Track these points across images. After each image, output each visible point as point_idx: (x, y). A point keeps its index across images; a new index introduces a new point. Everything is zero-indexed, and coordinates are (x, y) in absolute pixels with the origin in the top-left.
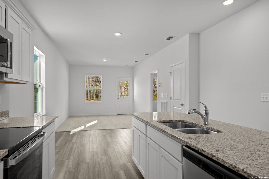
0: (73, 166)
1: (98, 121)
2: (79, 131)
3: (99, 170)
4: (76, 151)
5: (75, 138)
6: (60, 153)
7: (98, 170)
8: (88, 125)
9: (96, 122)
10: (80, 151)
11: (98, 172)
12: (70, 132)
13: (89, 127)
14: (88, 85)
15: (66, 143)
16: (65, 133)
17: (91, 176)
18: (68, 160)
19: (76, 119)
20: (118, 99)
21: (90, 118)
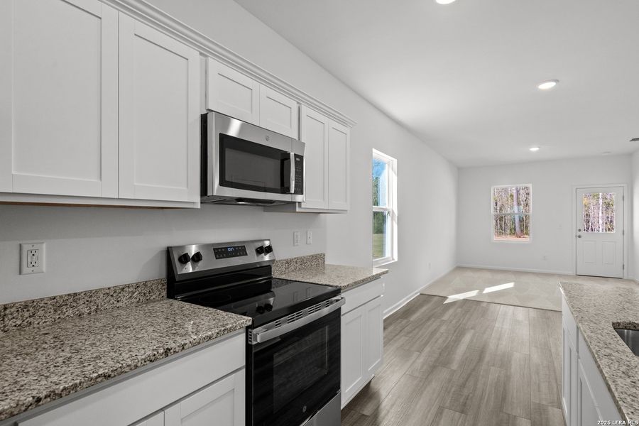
0: (422, 367)
1: (515, 285)
2: (464, 299)
3: (471, 395)
4: (440, 339)
5: (451, 311)
6: (410, 335)
7: (469, 395)
8: (488, 290)
9: (511, 285)
10: (448, 341)
11: (467, 399)
12: (445, 298)
13: (489, 294)
14: (515, 203)
15: (429, 319)
16: (436, 299)
17: (449, 401)
18: (418, 353)
19: (469, 274)
20: (580, 237)
21: (499, 276)
